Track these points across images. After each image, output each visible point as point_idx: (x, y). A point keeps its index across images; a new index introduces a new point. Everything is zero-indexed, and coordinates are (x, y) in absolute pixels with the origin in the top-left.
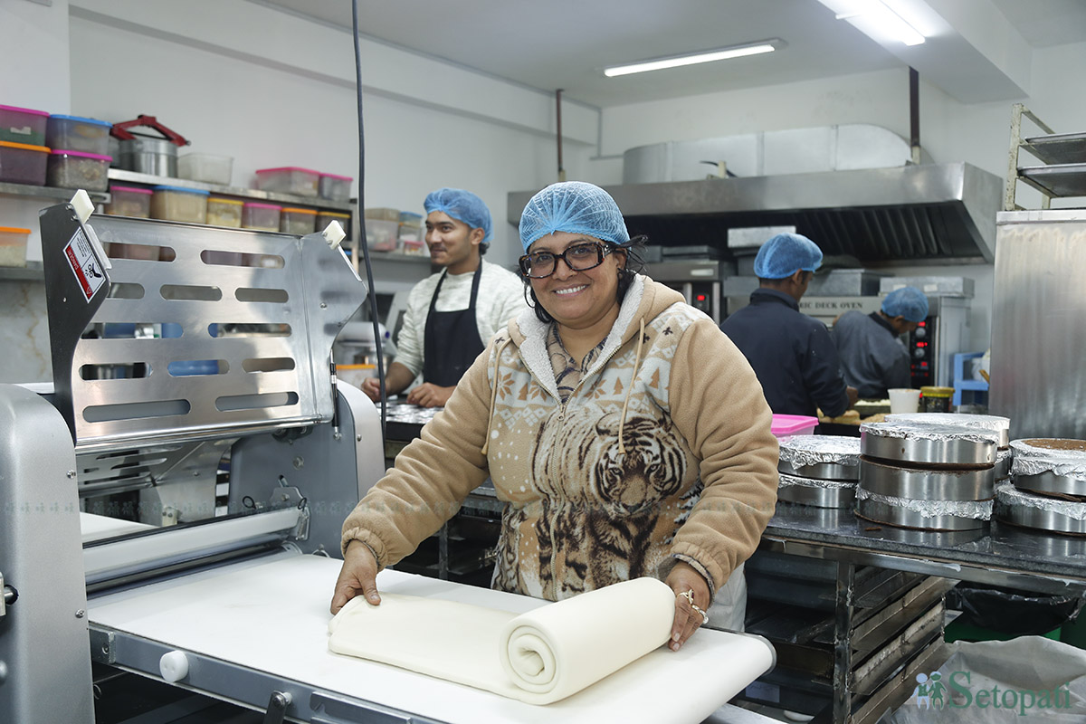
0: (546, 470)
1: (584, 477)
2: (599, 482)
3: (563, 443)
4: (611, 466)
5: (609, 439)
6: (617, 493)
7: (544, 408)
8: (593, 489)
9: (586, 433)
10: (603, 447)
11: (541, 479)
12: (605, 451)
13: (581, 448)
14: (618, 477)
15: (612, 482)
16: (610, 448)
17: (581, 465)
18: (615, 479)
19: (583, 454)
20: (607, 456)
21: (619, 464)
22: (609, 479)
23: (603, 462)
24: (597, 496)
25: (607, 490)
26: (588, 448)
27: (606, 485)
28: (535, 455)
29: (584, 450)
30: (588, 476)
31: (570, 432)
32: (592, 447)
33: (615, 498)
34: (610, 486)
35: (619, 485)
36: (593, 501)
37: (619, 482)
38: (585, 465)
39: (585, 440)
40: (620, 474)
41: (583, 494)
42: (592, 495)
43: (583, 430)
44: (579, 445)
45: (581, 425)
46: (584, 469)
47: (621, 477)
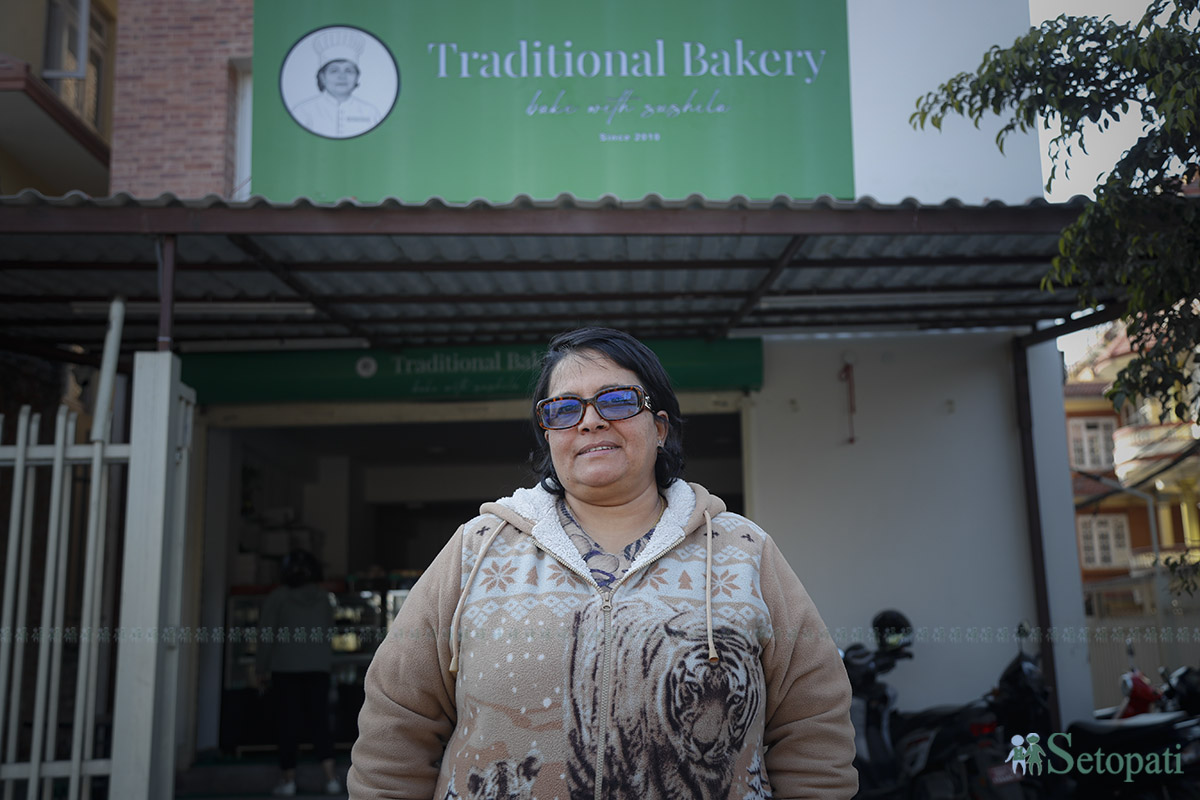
0: (594, 675)
1: (649, 688)
2: (669, 698)
3: (616, 642)
4: (687, 678)
5: (684, 643)
6: (691, 719)
7: (576, 595)
8: (660, 709)
9: (649, 632)
10: (677, 654)
11: (583, 687)
12: (680, 659)
13: (645, 650)
14: (696, 696)
15: (687, 700)
16: (686, 655)
17: (645, 673)
18: (691, 698)
19: (648, 658)
20: (682, 664)
21: (699, 679)
22: (682, 697)
23: (678, 672)
24: (663, 720)
25: (679, 712)
26: (655, 652)
27: (679, 704)
28: (574, 653)
29: (649, 652)
30: (655, 688)
31: (627, 629)
32: (661, 651)
33: (687, 727)
34: (684, 706)
35: (694, 708)
36: (655, 727)
37: (696, 702)
38: (651, 673)
39: (649, 640)
40: (699, 691)
41: (643, 713)
42: (657, 716)
43: (644, 628)
44: (641, 647)
45: (641, 622)
46: (650, 678)
47: (700, 697)
